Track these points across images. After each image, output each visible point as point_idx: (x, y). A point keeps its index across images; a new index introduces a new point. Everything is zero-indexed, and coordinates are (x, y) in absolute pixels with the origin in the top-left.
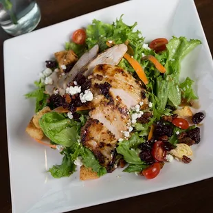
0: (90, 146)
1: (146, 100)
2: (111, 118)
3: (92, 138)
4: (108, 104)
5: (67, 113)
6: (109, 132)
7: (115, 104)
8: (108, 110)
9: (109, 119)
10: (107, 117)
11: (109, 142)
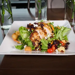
0: (32, 39)
1: (53, 34)
2: (41, 33)
3: (34, 37)
4: (42, 29)
5: (28, 29)
6: (39, 37)
7: (44, 30)
8: (41, 31)
9: (40, 34)
10: (40, 33)
11: (38, 40)
